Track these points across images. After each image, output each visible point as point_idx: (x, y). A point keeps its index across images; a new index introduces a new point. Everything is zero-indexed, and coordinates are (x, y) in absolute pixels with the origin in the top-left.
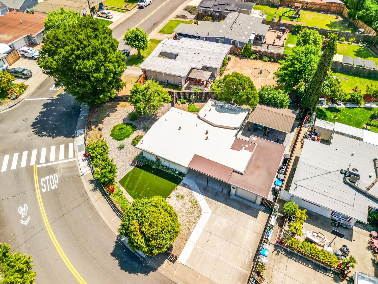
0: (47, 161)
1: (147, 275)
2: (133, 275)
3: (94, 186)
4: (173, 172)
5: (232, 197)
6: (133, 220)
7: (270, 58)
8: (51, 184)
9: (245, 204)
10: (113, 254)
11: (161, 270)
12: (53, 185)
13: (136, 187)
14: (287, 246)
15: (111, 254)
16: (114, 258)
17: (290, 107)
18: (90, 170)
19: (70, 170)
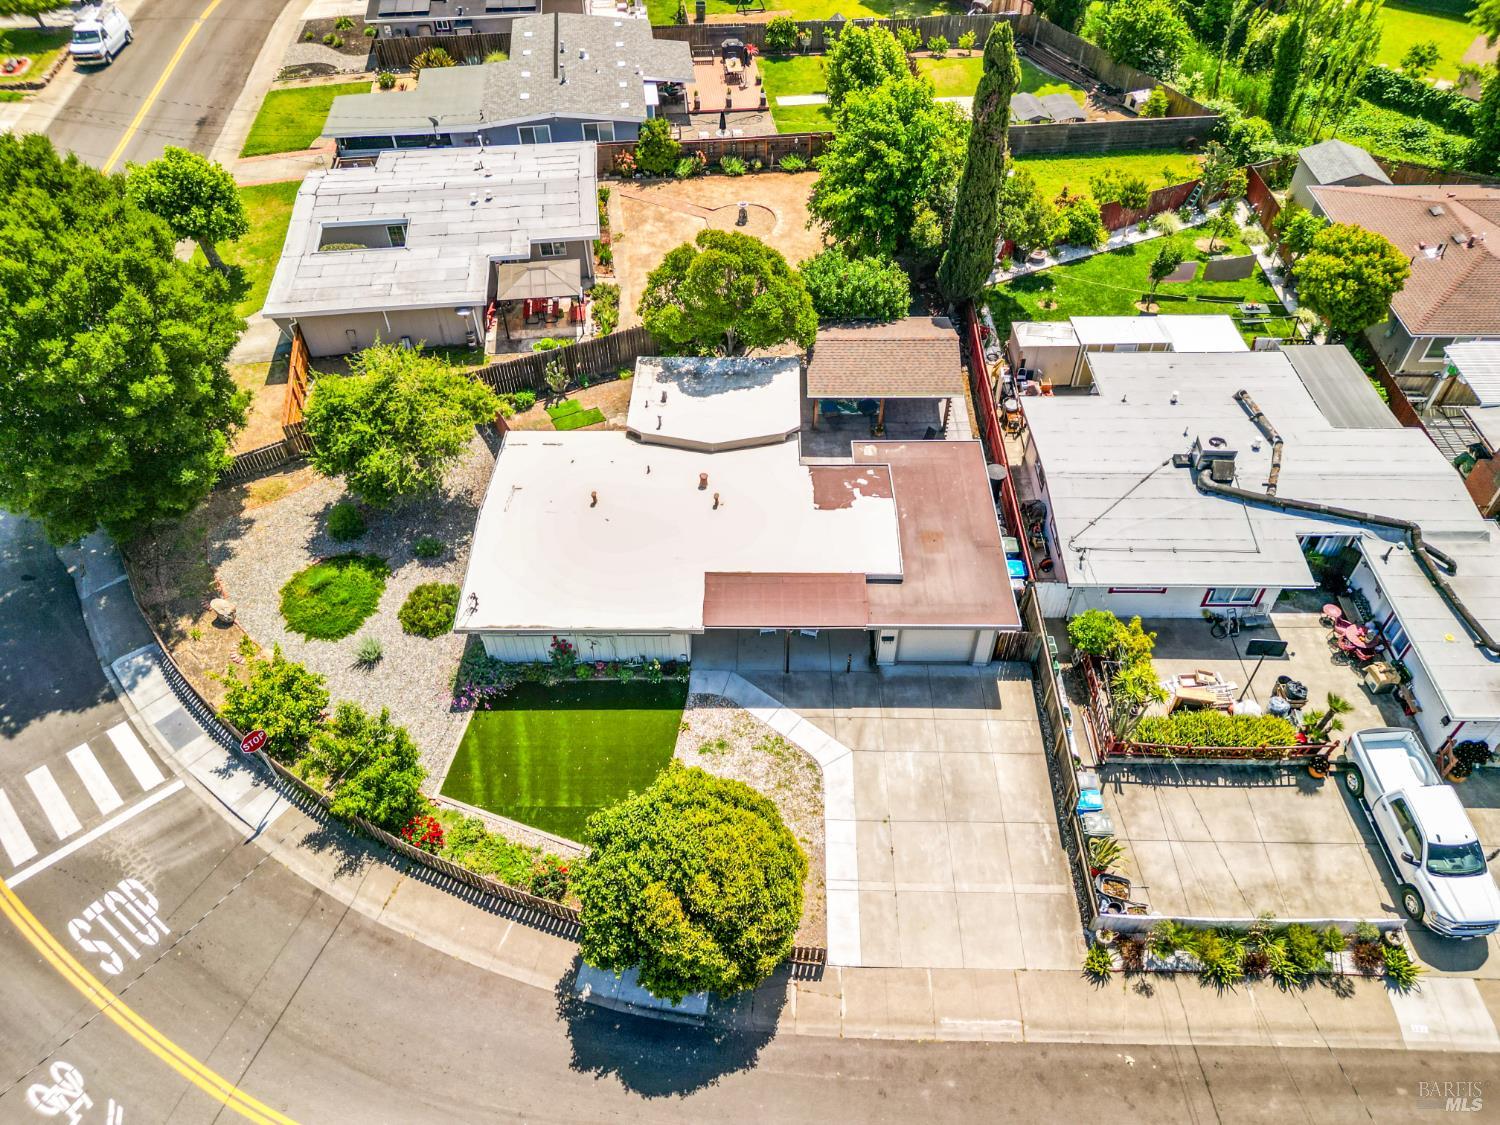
0: (46, 841)
1: (753, 1065)
2: (701, 1093)
3: (338, 853)
4: (636, 671)
5: (890, 672)
6: (644, 886)
7: (747, 158)
8: (132, 928)
9: (940, 679)
10: (583, 1060)
11: (790, 1024)
12: (142, 929)
13: (524, 782)
14: (1138, 752)
15: (572, 1065)
16: (593, 1073)
17: (916, 310)
18: (283, 800)
19: (184, 836)
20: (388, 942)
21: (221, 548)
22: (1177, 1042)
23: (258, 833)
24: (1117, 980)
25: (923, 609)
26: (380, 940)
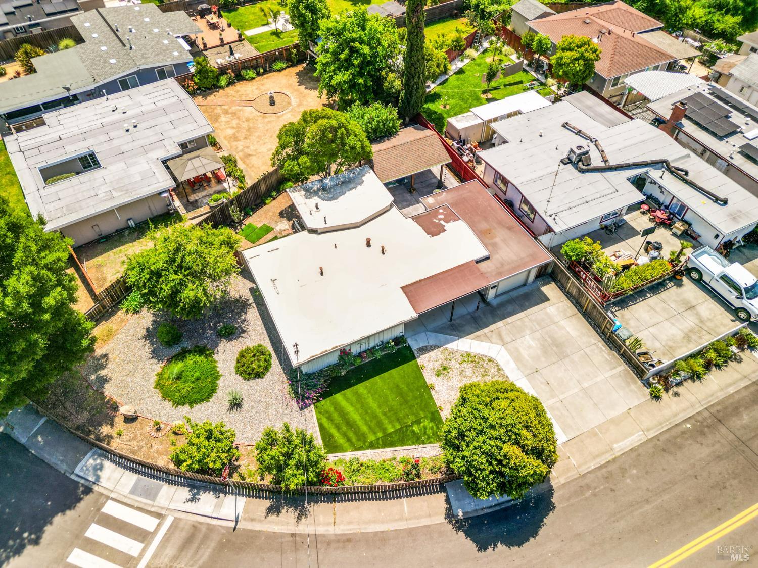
1: (555, 508)
2: (542, 531)
3: (290, 510)
4: (382, 349)
5: (495, 303)
7: (255, 68)
9: (517, 298)
10: (482, 547)
11: (557, 481)
13: (364, 428)
15: (479, 550)
16: (490, 549)
18: (240, 498)
19: (195, 545)
20: (349, 540)
21: (98, 378)
22: (699, 410)
23: (237, 521)
24: (664, 395)
25: (507, 267)
26: (344, 542)
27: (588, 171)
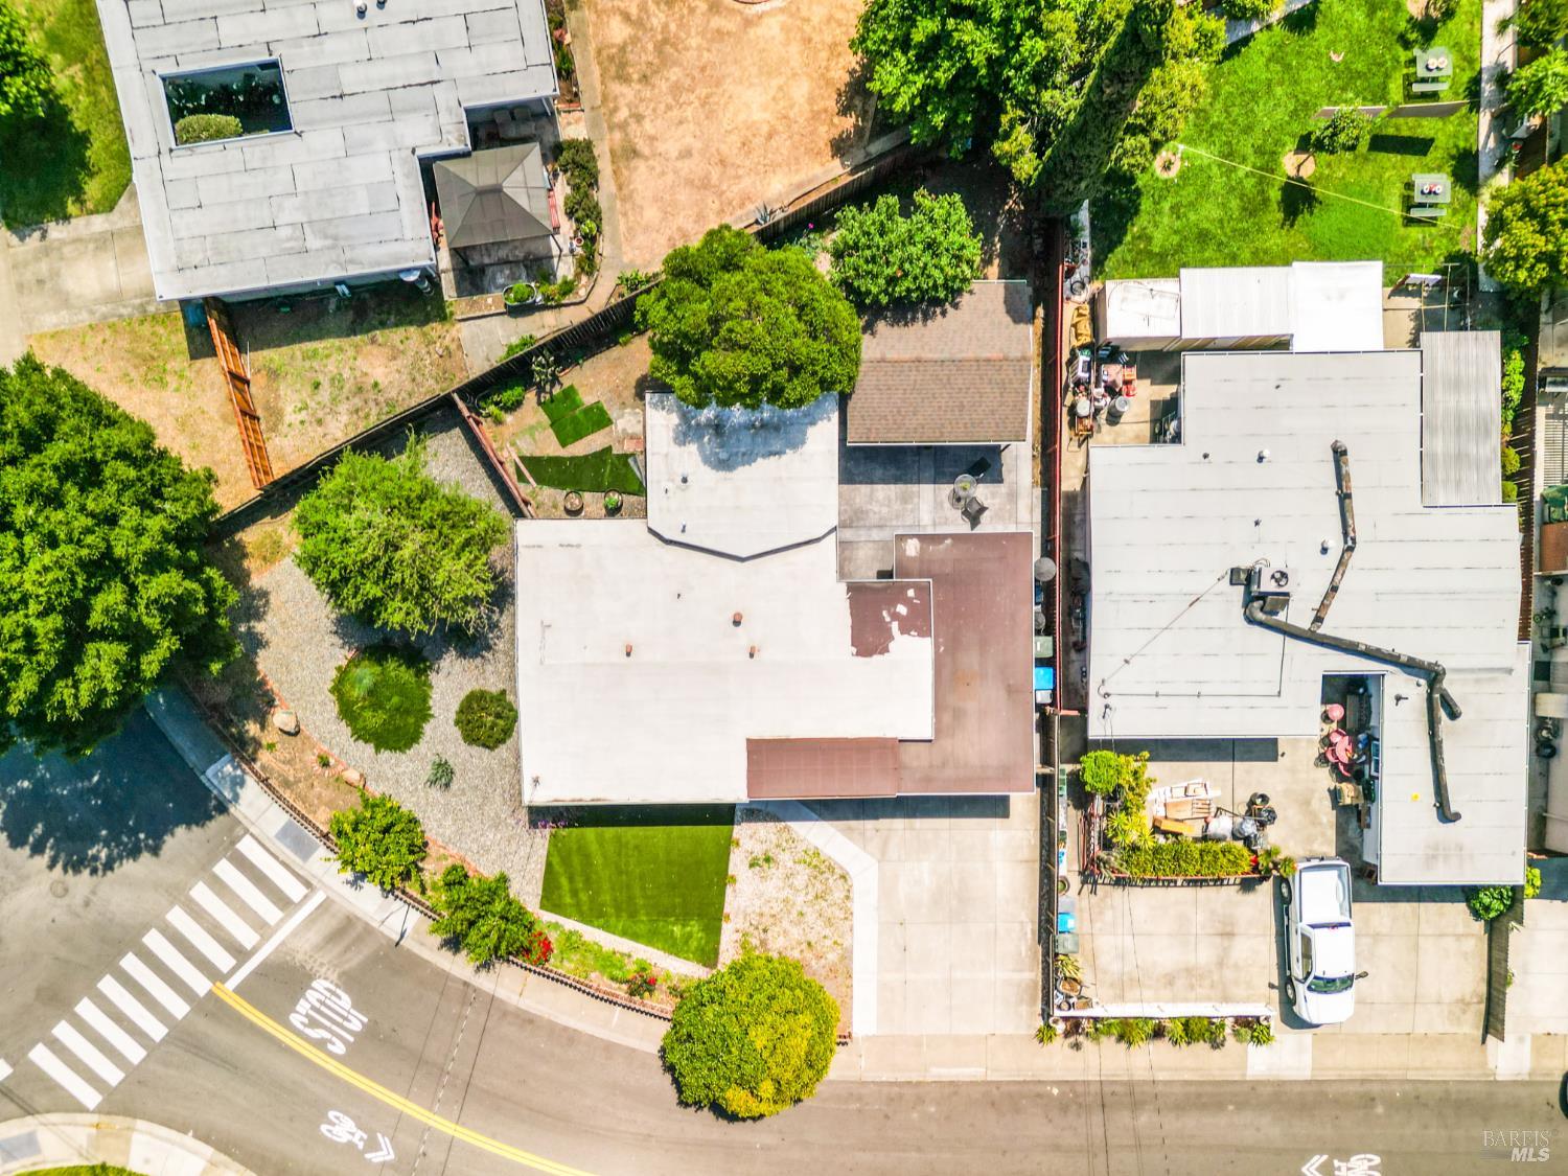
0: (240, 954)
3: (470, 957)
8: (340, 1020)
12: (346, 1019)
13: (607, 898)
19: (347, 940)
20: (529, 1021)
21: (249, 633)
22: (1090, 1078)
23: (402, 936)
24: (1059, 1041)
27: (1261, 624)
